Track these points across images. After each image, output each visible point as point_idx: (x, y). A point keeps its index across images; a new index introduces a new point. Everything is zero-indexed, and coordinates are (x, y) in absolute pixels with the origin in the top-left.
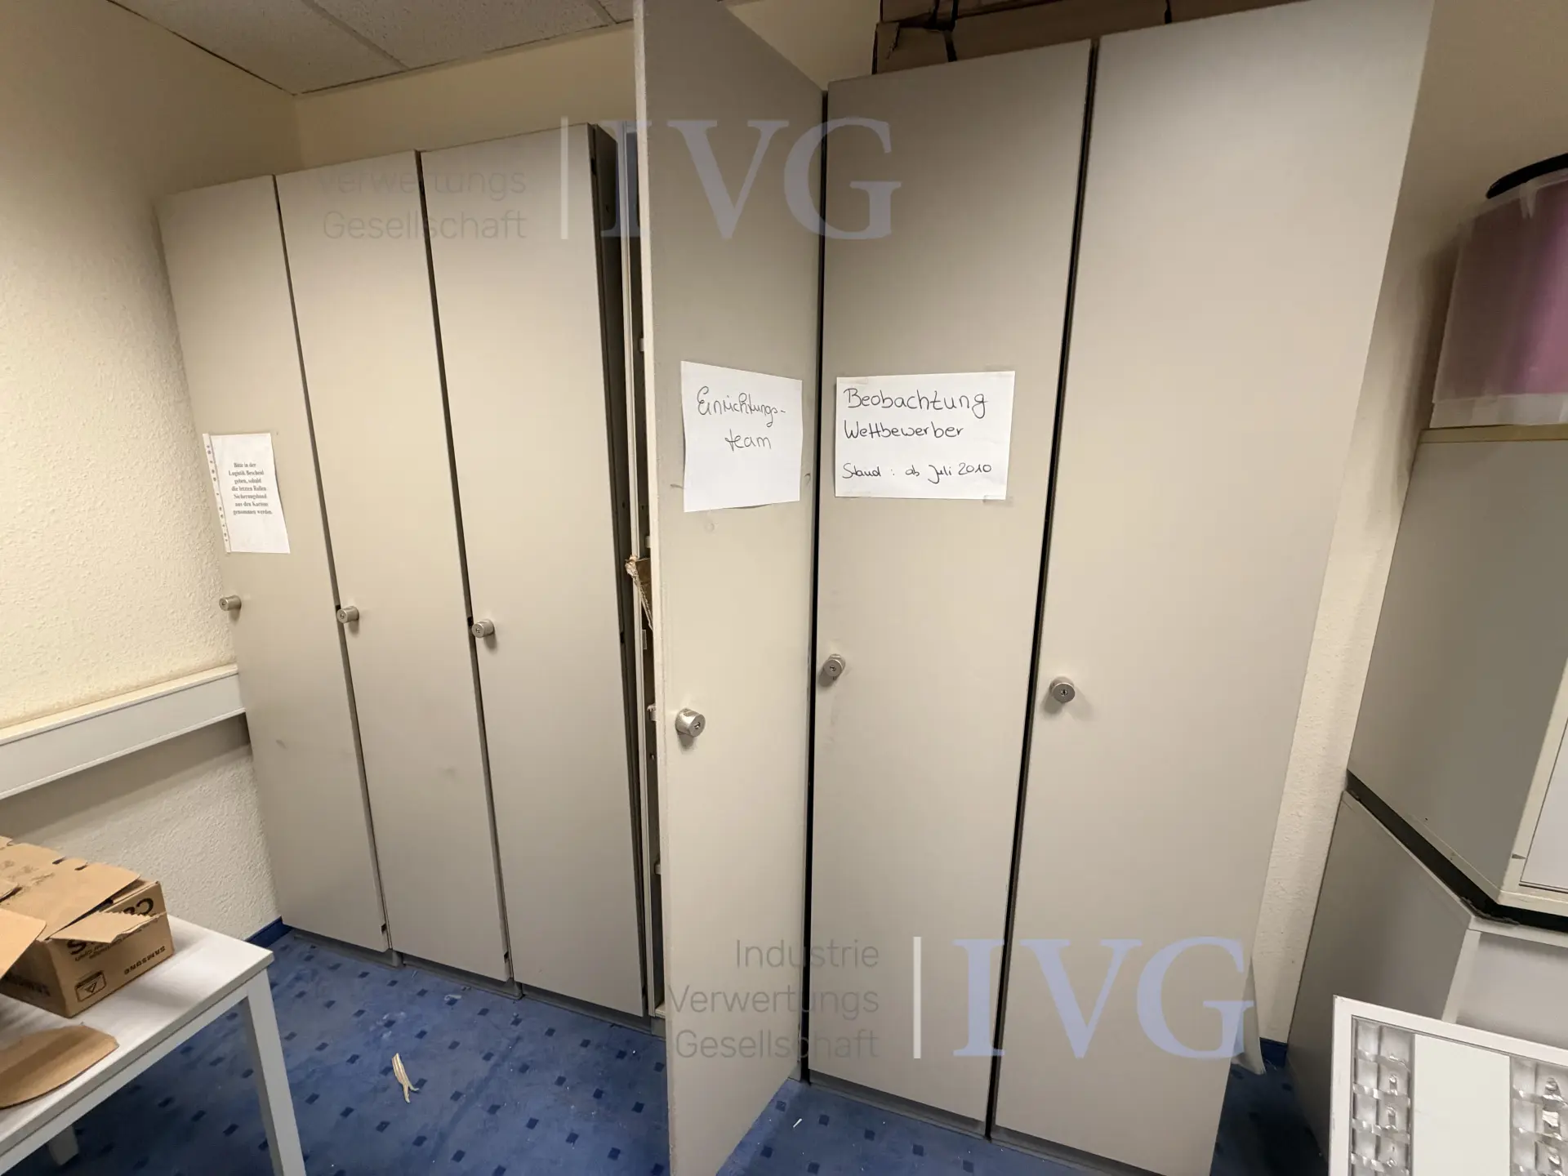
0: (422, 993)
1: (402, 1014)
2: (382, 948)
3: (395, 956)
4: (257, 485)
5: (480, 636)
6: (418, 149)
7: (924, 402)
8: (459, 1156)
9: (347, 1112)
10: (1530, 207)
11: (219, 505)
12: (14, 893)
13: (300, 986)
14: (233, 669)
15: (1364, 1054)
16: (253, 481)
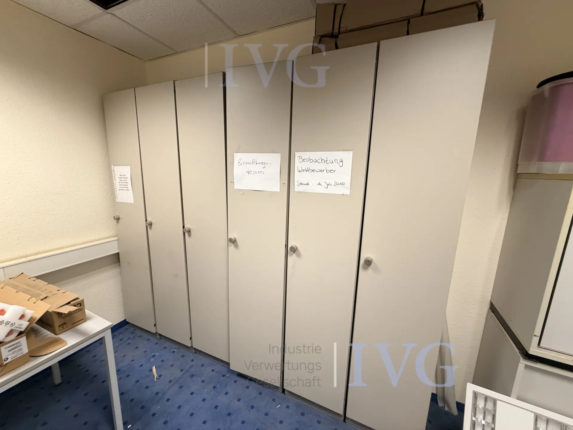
0: (165, 348)
1: (158, 354)
2: (154, 332)
3: (158, 335)
4: (125, 181)
5: (187, 232)
6: (174, 80)
7: (323, 161)
8: (168, 400)
9: (137, 381)
10: (547, 94)
11: (115, 187)
12: (46, 297)
13: (129, 341)
14: (116, 238)
15: (479, 406)
16: (124, 180)
